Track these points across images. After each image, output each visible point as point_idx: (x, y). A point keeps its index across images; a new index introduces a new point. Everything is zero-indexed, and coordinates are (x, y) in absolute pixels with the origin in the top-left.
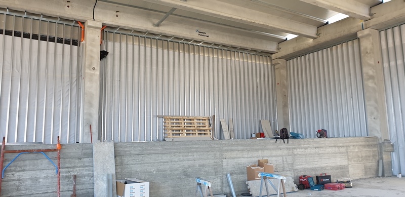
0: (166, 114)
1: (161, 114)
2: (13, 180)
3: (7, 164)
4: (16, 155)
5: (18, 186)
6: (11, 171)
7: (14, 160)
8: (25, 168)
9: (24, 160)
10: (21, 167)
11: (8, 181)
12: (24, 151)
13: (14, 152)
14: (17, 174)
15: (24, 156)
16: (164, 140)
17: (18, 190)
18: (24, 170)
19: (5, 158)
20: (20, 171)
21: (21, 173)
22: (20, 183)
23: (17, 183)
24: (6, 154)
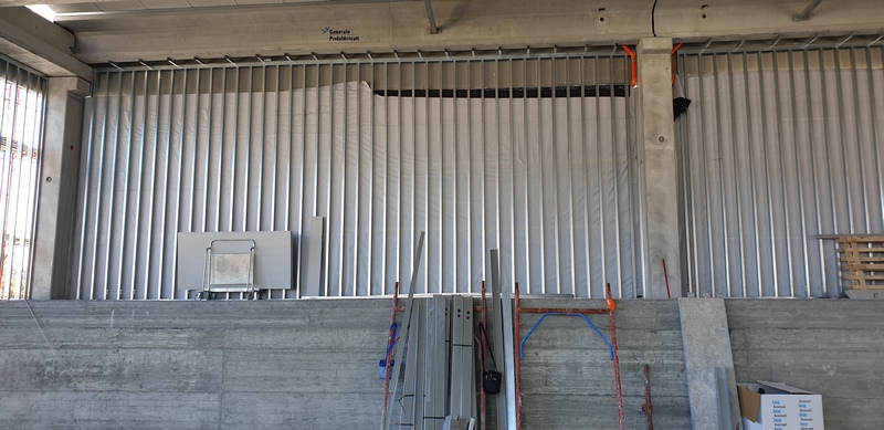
0: (844, 231)
1: (828, 232)
2: (537, 365)
3: (525, 333)
4: (539, 316)
5: (547, 376)
6: (532, 347)
7: (535, 328)
8: (555, 344)
9: (552, 328)
10: (547, 341)
11: (529, 365)
12: (550, 311)
13: (535, 311)
14: (542, 354)
15: (551, 320)
16: (843, 296)
17: (547, 383)
18: (553, 347)
19: (522, 322)
20: (546, 348)
21: (548, 352)
22: (549, 370)
23: (544, 370)
24: (522, 315)
